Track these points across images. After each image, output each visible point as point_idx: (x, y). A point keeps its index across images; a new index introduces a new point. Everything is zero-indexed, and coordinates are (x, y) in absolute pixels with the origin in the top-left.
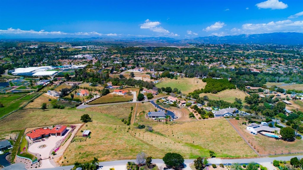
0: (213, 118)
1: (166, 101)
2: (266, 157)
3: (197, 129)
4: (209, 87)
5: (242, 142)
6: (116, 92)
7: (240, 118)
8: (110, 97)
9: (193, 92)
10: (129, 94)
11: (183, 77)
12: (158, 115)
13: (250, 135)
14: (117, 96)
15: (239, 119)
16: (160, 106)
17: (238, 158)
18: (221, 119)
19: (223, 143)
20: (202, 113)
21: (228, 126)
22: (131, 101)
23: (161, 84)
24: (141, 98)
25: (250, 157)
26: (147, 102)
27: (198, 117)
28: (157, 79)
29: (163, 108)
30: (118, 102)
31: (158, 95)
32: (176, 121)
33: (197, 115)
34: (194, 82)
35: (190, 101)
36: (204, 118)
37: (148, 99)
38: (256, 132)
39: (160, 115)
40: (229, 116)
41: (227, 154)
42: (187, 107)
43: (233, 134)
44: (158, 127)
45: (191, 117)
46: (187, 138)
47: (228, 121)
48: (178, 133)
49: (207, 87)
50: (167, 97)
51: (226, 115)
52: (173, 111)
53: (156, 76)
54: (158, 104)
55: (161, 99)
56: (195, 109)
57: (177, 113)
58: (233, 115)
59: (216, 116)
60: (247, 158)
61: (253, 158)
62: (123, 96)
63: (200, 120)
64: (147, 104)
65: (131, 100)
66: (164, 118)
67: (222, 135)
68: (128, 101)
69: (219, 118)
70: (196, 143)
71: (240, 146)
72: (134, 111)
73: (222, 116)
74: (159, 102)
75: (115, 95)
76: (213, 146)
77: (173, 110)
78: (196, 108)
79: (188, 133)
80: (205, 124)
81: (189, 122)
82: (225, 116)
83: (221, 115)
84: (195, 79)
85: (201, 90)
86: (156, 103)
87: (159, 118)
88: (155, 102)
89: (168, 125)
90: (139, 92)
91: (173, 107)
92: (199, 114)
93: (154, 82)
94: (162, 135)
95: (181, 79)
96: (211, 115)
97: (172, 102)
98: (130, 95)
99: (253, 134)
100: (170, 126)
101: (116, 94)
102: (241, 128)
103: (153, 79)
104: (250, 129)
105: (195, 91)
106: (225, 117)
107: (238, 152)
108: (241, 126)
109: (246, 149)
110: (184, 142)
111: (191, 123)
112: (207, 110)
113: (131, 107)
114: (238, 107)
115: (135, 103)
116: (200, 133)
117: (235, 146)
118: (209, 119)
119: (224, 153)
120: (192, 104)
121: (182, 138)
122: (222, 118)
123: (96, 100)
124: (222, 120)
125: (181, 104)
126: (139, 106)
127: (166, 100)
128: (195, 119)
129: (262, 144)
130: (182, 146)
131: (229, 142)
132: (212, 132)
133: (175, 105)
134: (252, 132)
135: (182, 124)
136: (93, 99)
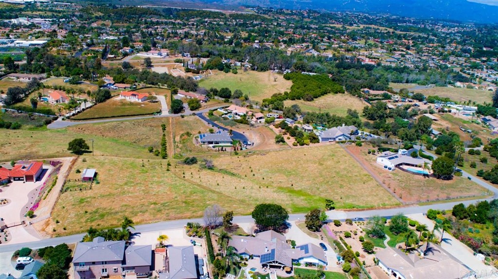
0: (317, 144)
1: (226, 114)
2: (414, 205)
3: (294, 163)
4: (298, 88)
5: (373, 183)
6: (123, 96)
7: (363, 144)
8: (114, 106)
9: (270, 98)
10: (153, 100)
11: (247, 70)
12: (218, 140)
13: (384, 172)
14: (128, 105)
15: (361, 146)
16: (216, 122)
17: (372, 209)
18: (332, 145)
19: (341, 185)
20: (298, 135)
21: (346, 156)
22: (158, 113)
23: (207, 81)
24: (177, 108)
25: (389, 207)
26: (190, 115)
27: (291, 142)
28: (199, 73)
29: (223, 126)
30: (132, 116)
31: (208, 103)
32: (253, 150)
33: (289, 138)
34: (269, 80)
35: (270, 114)
36: (303, 145)
37: (191, 110)
38: (392, 166)
39: (222, 140)
40: (344, 140)
41: (353, 203)
42: (267, 124)
43: (356, 170)
44: (223, 161)
45: (278, 142)
46: (279, 179)
47: (343, 148)
48: (261, 171)
49: (295, 89)
50: (228, 107)
51: (339, 138)
52: (242, 133)
53: (197, 67)
54: (212, 118)
55: (217, 109)
56: (283, 129)
57: (251, 135)
58: (350, 138)
59: (324, 139)
60: (385, 208)
61: (395, 208)
62: (139, 104)
63: (296, 147)
64: (191, 119)
65: (159, 111)
66: (230, 144)
67: (338, 173)
68: (152, 114)
69: (327, 143)
70: (297, 188)
71: (370, 189)
72: (169, 133)
73: (333, 140)
74: (212, 115)
75: (124, 102)
76: (326, 191)
77: (241, 129)
78: (285, 126)
79: (279, 171)
80: (306, 154)
81: (276, 151)
82: (337, 140)
83: (330, 139)
84: (270, 74)
85: (283, 94)
86: (208, 118)
87: (220, 144)
88: (206, 115)
89: (239, 157)
90: (172, 96)
91: (241, 124)
92: (292, 136)
93: (194, 78)
94: (233, 175)
95: (245, 73)
96: (314, 138)
97: (239, 115)
98: (154, 102)
99: (387, 169)
100: (243, 158)
101: (124, 100)
102: (367, 160)
103: (191, 73)
104: (382, 160)
105: (275, 95)
106: (338, 142)
107: (369, 199)
108: (366, 157)
109: (381, 193)
110: (275, 185)
111: (281, 152)
112: (305, 130)
113: (162, 126)
114: (356, 125)
115: (167, 118)
116: (300, 170)
117: (362, 190)
118: (311, 145)
119: (347, 202)
120: (276, 120)
121: (270, 180)
122: (332, 143)
123: (85, 111)
124: (333, 147)
125: (254, 119)
126: (176, 123)
127: (226, 112)
128: (286, 146)
129: (404, 185)
130: (274, 192)
131: (351, 184)
132: (320, 167)
133: (244, 121)
134: (386, 167)
135: (264, 155)
136: (79, 110)
